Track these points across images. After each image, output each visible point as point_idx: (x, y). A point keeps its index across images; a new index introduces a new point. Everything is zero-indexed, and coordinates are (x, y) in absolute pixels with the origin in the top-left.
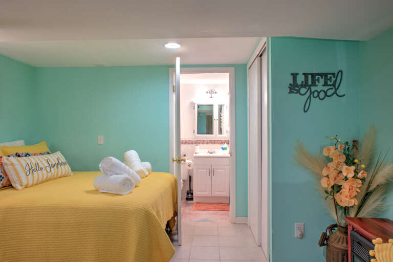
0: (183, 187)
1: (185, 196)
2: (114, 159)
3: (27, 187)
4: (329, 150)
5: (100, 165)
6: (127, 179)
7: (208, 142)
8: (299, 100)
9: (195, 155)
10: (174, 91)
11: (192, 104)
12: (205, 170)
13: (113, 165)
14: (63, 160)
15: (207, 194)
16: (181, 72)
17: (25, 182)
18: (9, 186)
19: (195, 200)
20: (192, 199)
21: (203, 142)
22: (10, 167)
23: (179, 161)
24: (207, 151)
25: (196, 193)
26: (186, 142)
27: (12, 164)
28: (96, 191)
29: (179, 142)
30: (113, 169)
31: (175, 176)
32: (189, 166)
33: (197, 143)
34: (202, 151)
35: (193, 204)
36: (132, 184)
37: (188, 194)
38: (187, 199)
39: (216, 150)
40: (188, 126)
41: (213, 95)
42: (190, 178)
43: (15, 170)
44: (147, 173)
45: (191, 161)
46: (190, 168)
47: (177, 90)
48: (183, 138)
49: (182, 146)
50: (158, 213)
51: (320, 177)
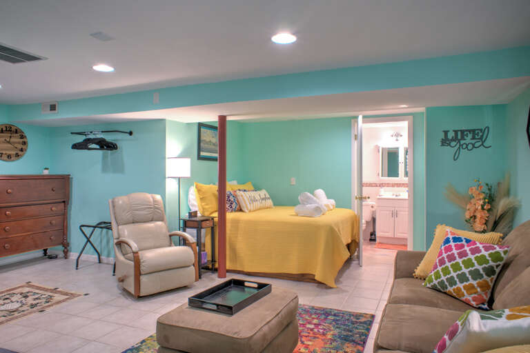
0: (366, 226)
1: (369, 238)
2: (309, 194)
3: (250, 211)
4: (472, 190)
5: (299, 198)
6: (317, 207)
7: (393, 185)
8: (449, 151)
9: (378, 197)
10: (356, 139)
11: (377, 148)
12: (388, 212)
13: (308, 198)
14: (268, 196)
15: (390, 235)
16: (363, 122)
17: (249, 208)
18: (241, 210)
19: (378, 240)
20: (375, 240)
21: (388, 185)
22: (241, 197)
23: (361, 198)
24: (392, 193)
25: (378, 234)
26: (370, 185)
27: (242, 196)
28: (297, 215)
29: (361, 185)
30: (308, 200)
31: (356, 213)
32: (372, 207)
33: (382, 185)
34: (386, 193)
35: (375, 244)
36: (321, 211)
37: (371, 235)
38: (371, 240)
39: (401, 194)
40: (372, 168)
41: (399, 138)
42: (374, 220)
43: (244, 199)
44: (332, 207)
45: (374, 203)
46: (373, 209)
47: (358, 137)
48: (365, 180)
49: (364, 188)
50: (339, 231)
51: (465, 210)
